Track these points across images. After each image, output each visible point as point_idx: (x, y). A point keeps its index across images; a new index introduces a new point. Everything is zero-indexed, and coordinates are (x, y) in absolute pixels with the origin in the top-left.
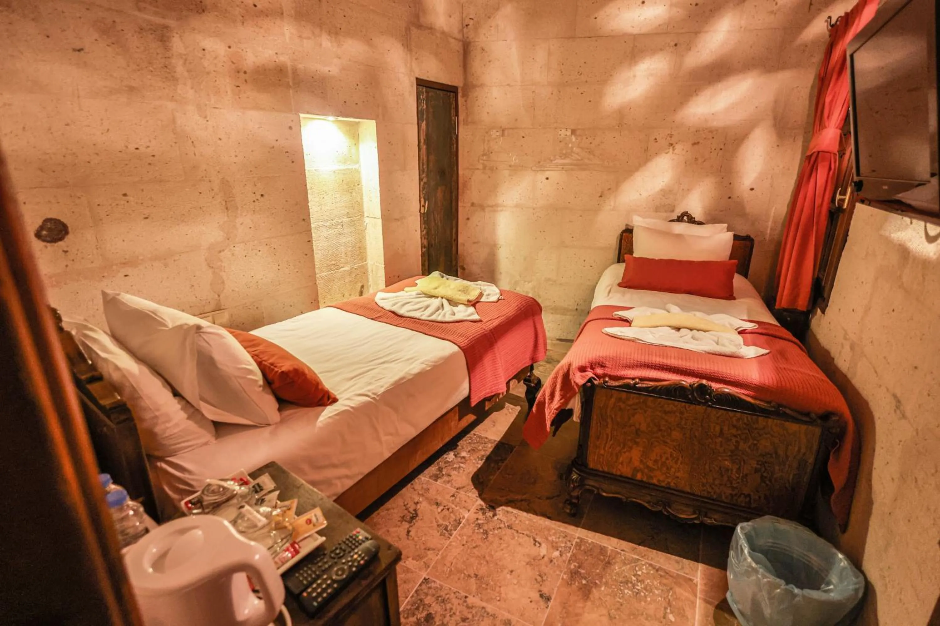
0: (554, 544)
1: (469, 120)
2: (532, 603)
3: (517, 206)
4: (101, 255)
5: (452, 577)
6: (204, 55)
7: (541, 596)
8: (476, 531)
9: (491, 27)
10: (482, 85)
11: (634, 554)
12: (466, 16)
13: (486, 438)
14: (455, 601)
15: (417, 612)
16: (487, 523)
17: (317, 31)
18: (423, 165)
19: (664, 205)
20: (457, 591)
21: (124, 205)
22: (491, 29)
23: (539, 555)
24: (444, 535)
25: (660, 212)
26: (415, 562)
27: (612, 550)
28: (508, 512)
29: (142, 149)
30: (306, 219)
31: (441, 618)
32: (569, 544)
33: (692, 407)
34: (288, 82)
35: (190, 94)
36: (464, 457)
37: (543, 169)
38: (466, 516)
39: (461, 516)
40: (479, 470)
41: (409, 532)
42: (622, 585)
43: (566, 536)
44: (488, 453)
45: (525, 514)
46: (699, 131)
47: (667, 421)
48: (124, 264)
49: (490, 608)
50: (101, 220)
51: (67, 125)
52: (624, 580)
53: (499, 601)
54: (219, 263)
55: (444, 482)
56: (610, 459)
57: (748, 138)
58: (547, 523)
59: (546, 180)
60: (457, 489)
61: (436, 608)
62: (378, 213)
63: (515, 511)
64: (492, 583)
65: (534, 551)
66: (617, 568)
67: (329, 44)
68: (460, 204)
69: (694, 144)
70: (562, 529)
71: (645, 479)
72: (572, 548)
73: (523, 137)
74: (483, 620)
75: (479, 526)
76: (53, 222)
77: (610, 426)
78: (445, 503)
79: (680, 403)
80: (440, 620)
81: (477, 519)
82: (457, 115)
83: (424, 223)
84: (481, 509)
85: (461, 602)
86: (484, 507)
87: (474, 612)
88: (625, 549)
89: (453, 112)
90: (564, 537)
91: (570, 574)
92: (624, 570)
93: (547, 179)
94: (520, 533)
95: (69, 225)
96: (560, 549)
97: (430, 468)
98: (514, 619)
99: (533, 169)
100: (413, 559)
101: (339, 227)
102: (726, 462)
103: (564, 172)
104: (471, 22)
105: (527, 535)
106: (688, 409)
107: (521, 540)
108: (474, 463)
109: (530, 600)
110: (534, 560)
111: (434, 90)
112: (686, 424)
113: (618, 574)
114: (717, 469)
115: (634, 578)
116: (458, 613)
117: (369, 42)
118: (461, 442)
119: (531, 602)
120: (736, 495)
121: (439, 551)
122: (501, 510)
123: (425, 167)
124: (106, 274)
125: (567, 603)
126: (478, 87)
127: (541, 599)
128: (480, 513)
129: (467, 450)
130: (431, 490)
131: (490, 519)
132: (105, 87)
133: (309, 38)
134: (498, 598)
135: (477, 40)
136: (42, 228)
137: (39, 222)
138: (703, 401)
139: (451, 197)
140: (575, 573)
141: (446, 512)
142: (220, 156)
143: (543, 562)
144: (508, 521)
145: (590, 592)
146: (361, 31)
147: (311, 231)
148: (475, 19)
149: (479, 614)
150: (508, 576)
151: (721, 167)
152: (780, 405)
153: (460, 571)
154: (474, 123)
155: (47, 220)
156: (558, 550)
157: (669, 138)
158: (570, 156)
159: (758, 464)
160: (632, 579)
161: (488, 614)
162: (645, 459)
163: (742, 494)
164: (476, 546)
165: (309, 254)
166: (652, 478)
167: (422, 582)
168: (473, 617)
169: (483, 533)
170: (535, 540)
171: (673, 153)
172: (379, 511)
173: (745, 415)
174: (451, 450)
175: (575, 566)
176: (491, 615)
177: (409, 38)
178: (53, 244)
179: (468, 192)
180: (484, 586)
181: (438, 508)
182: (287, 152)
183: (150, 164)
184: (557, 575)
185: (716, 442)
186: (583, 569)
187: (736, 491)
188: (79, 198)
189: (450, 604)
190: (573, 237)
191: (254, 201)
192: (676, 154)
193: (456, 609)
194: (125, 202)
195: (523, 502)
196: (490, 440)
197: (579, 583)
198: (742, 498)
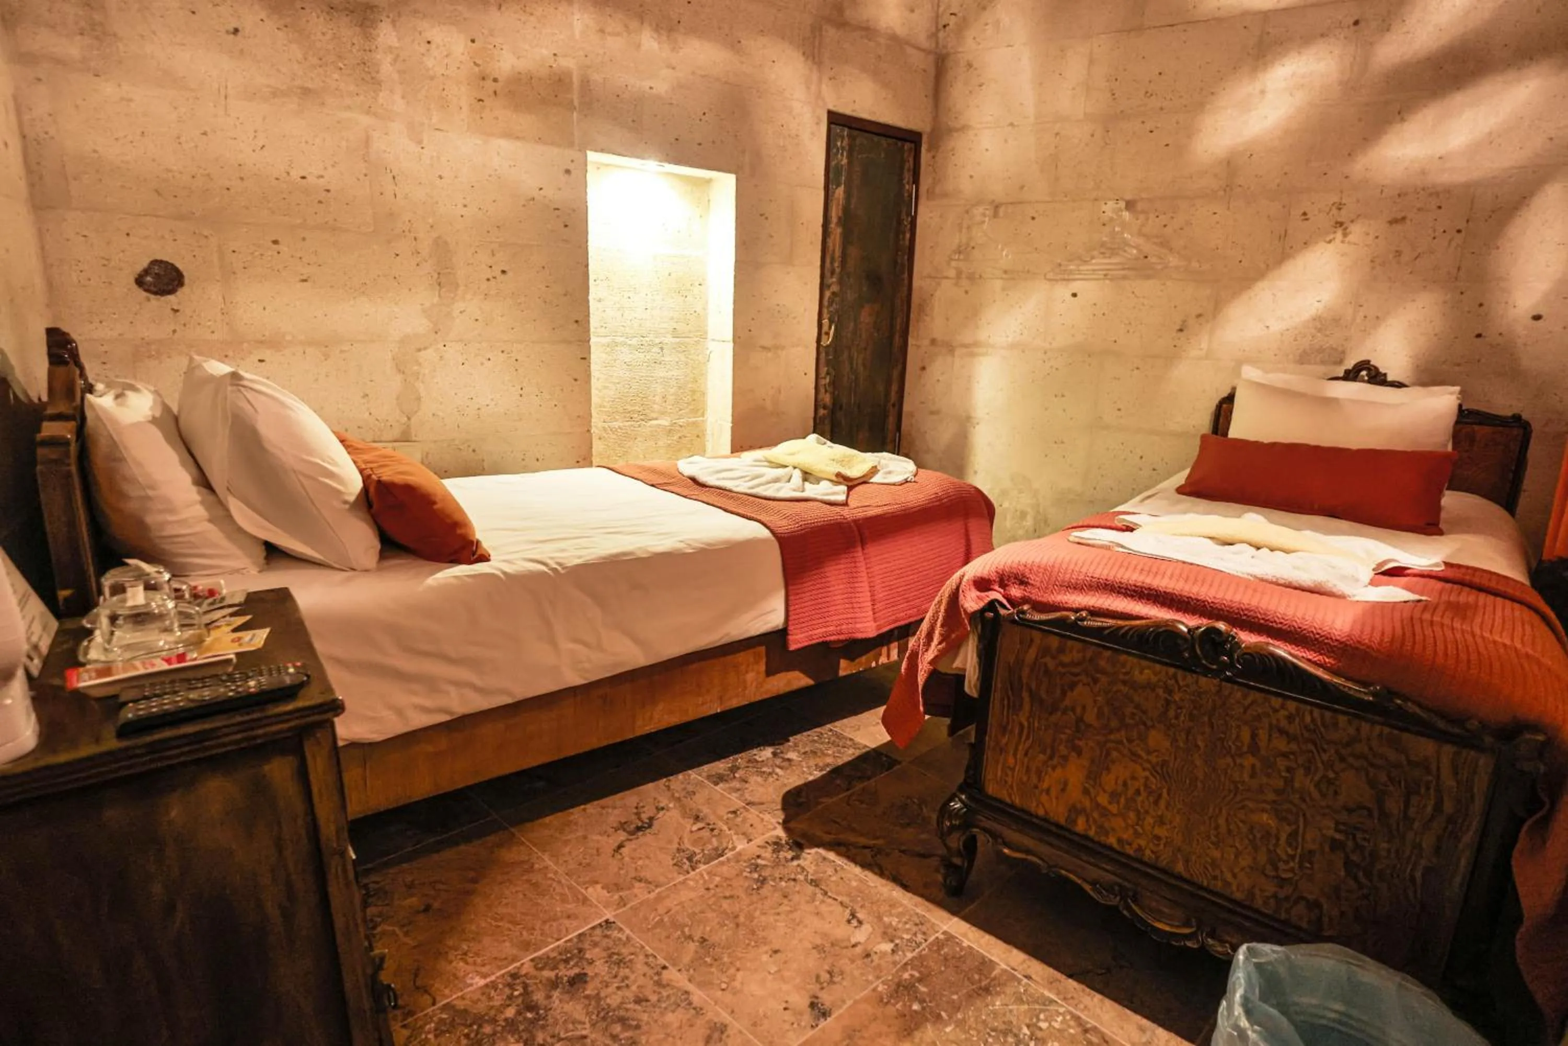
0: (890, 931)
1: (938, 190)
2: (787, 1012)
3: (1012, 346)
4: (227, 324)
5: (658, 930)
6: (428, 50)
7: (813, 1005)
8: (745, 874)
9: (986, 24)
10: (964, 128)
11: (1050, 990)
12: (945, 10)
13: (851, 740)
14: (640, 967)
15: (562, 966)
16: (773, 868)
17: (634, 24)
18: (832, 263)
19: (1321, 350)
20: (652, 955)
21: (272, 256)
22: (987, 27)
23: (849, 940)
24: (681, 867)
25: (1309, 363)
26: (605, 892)
27: (1005, 971)
28: (824, 859)
29: (311, 179)
30: (581, 322)
31: (600, 986)
32: (920, 938)
33: (1190, 678)
34: (572, 101)
35: (399, 105)
36: (789, 760)
37: (1066, 277)
38: (739, 847)
39: (730, 846)
40: (808, 785)
41: (620, 846)
42: (993, 1034)
43: (922, 924)
44: (840, 762)
45: (857, 870)
46: (1406, 194)
47: (1137, 707)
48: (262, 342)
49: (698, 996)
50: (234, 273)
51: (205, 134)
52: (1003, 1027)
53: (723, 990)
54: (416, 368)
55: (730, 788)
56: (1025, 779)
57: (1528, 205)
58: (895, 893)
59: (1073, 299)
60: (748, 804)
61: (600, 968)
62: (729, 334)
63: (840, 861)
64: (726, 959)
65: (841, 931)
66: (998, 1003)
67: (655, 45)
68: (911, 341)
69: (1393, 222)
70: (918, 911)
71: (1092, 833)
72: (924, 945)
73: (1033, 218)
74: (673, 1011)
75: (756, 867)
76: (163, 265)
77: (1027, 707)
78: (712, 818)
79: (1165, 668)
80: (596, 988)
81: (759, 857)
82: (916, 180)
83: (828, 363)
84: (775, 843)
85: (650, 972)
86: (783, 842)
87: (665, 994)
88: (1033, 977)
89: (908, 176)
90: (916, 925)
91: (894, 987)
92: (1011, 1011)
93: (1074, 295)
94: (830, 897)
95: (185, 274)
96: (897, 941)
97: (717, 763)
98: (735, 1025)
99: (1048, 277)
100: (603, 888)
101: (656, 349)
102: (1265, 817)
103: (1107, 282)
104: (952, 21)
105: (841, 903)
106: (1181, 683)
107: (824, 909)
108: (803, 772)
109: (784, 1005)
110: (833, 945)
111: (867, 135)
112: (1177, 717)
113: (995, 1014)
114: (1244, 829)
115: (1025, 1030)
116: (634, 988)
117: (734, 45)
118: (798, 737)
119: (785, 1009)
120: (1287, 898)
121: (657, 886)
122: (811, 856)
123: (836, 264)
124: (230, 354)
125: (859, 1031)
126: (957, 130)
127: (809, 1010)
128: (770, 849)
129: (803, 751)
130: (697, 795)
131: (783, 861)
132: (268, 86)
133: (618, 34)
134: (724, 986)
135: (960, 50)
136: (146, 272)
137: (145, 263)
138: (1215, 667)
139: (892, 326)
140: (906, 988)
141: (706, 833)
142: (437, 203)
143: (849, 952)
144: (816, 872)
145: (918, 1026)
146: (720, 28)
147: (589, 341)
148: (960, 15)
149: (673, 999)
150: (765, 958)
151: (1459, 269)
152: (1392, 694)
153: (675, 925)
154: (945, 195)
155: (155, 262)
156: (892, 941)
157: (1334, 211)
158: (1121, 252)
159: (1337, 830)
160: (1020, 1029)
161: (690, 1004)
162: (1094, 787)
163: (1303, 898)
164: (731, 897)
165: (582, 379)
166: (1107, 834)
167: (600, 925)
168: (659, 1001)
169: (757, 880)
170: (853, 915)
171: (1343, 242)
172: (588, 806)
173: (1309, 708)
174: (771, 744)
175: (912, 976)
176: (695, 1009)
177: (817, 44)
178: (158, 297)
179: (928, 319)
180: (708, 960)
181: (694, 823)
182: (558, 209)
183: (320, 202)
184: (867, 980)
185: (1242, 766)
186: (925, 986)
187: (1288, 890)
188: (206, 237)
189: (627, 970)
190: (1119, 410)
191: (488, 280)
192: (1349, 243)
193: (635, 981)
194: (275, 253)
195: (867, 851)
196: (855, 744)
197: (905, 1005)
198: (1301, 908)
